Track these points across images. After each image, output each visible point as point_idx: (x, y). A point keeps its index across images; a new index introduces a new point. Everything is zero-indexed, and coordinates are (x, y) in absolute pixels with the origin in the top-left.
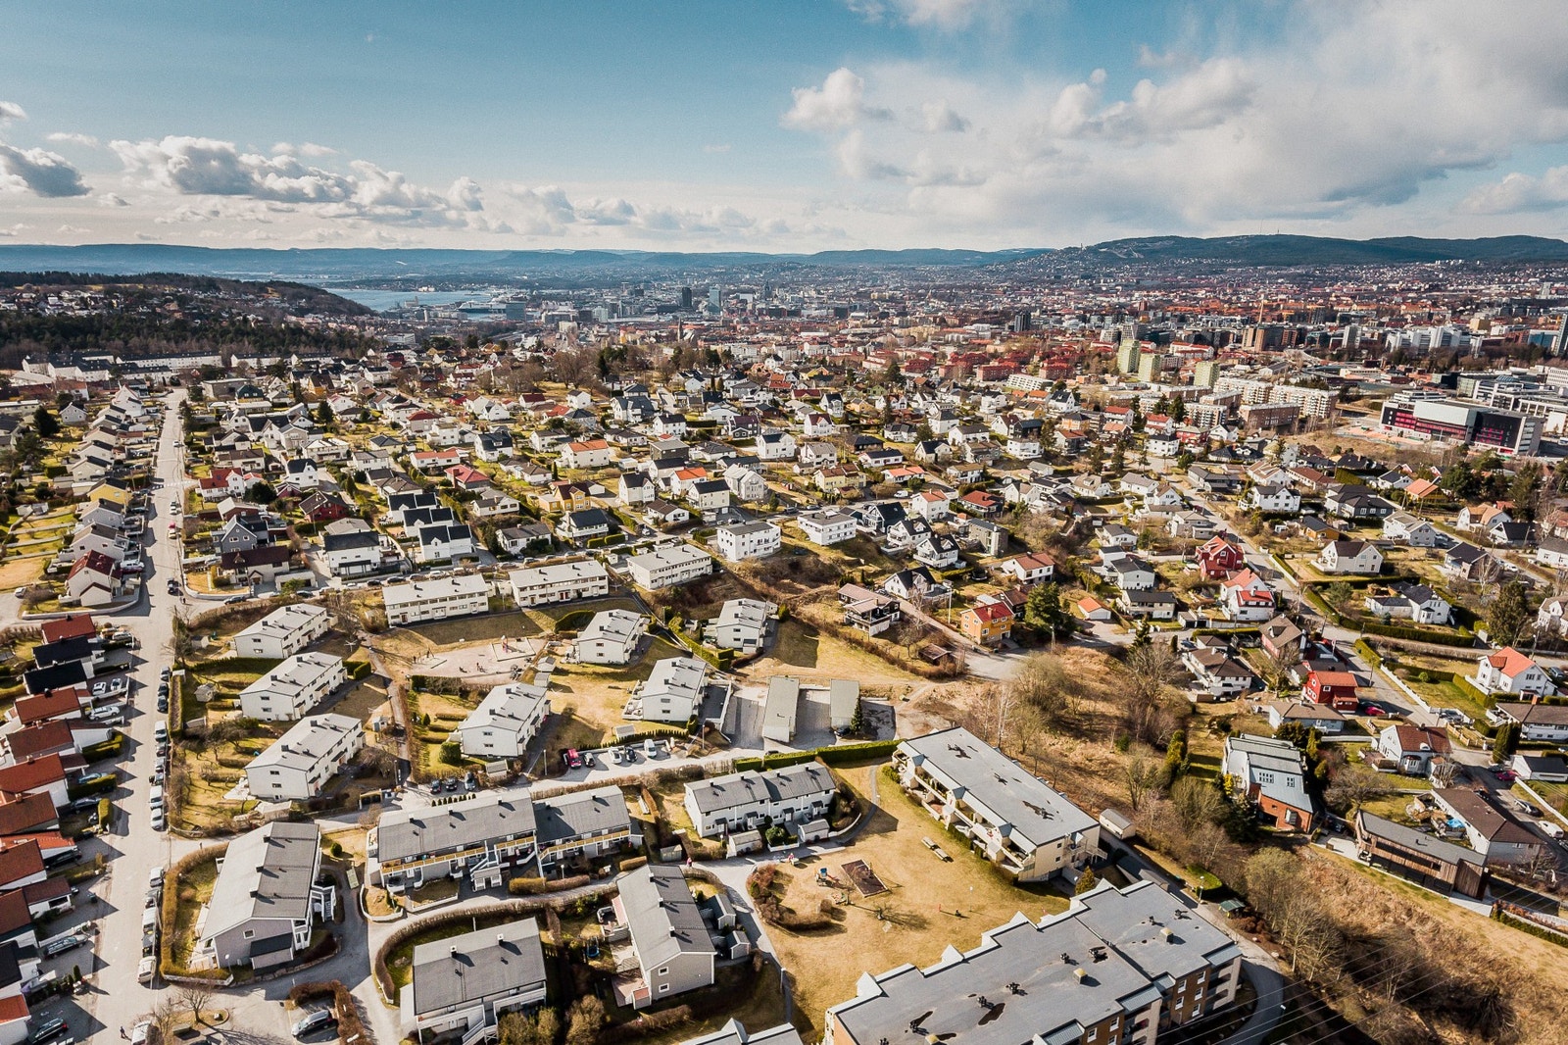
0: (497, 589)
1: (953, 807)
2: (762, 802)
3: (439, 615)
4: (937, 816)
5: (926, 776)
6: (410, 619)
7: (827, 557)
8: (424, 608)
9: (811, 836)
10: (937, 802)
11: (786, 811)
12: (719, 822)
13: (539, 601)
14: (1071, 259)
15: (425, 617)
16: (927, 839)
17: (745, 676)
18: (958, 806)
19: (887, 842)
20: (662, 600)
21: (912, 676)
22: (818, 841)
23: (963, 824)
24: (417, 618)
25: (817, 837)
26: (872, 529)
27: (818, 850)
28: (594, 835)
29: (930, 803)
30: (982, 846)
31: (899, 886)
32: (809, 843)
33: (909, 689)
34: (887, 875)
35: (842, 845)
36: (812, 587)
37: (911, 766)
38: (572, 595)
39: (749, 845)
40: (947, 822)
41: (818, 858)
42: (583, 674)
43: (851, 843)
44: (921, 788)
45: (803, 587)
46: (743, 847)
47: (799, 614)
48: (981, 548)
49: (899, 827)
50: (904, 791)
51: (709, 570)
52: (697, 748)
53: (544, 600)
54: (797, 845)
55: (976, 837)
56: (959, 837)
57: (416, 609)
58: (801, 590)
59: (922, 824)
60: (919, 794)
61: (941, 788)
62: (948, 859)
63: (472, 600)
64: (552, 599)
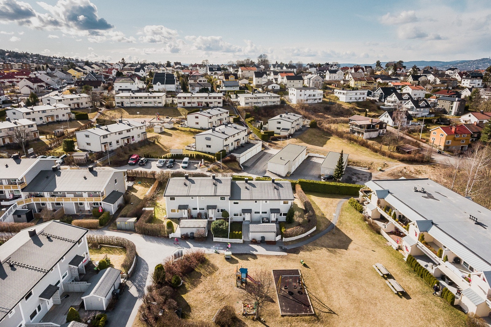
0: (173, 101)
1: (416, 240)
2: (223, 198)
3: (139, 105)
4: (395, 246)
5: (388, 208)
6: (125, 105)
7: (346, 106)
8: (132, 100)
9: (258, 236)
10: (397, 233)
11: (245, 211)
12: (181, 207)
13: (187, 105)
14: (484, 63)
15: (132, 105)
16: (380, 266)
17: (276, 144)
18: (422, 239)
19: (335, 258)
20: (246, 110)
21: (389, 159)
22: (263, 242)
23: (427, 259)
24: (129, 105)
25: (263, 238)
26: (377, 99)
27: (260, 250)
28: (76, 196)
29: (390, 233)
30: (453, 290)
31: (331, 312)
32: (254, 242)
33: (385, 165)
34: (321, 294)
35: (285, 250)
36: (334, 117)
37: (374, 198)
38: (204, 104)
39: (194, 231)
40: (406, 255)
41: (255, 257)
42: (184, 131)
43: (296, 251)
44: (382, 219)
45: (329, 116)
46: (188, 231)
47: (323, 126)
48: (444, 112)
49: (351, 246)
50: (365, 219)
51: (279, 103)
52: (217, 168)
53: (189, 105)
54: (240, 241)
55: (444, 277)
56: (422, 273)
57: (128, 100)
58: (328, 118)
59: (378, 249)
60: (380, 224)
61: (403, 220)
62: (404, 294)
63: (155, 100)
64: (194, 105)
